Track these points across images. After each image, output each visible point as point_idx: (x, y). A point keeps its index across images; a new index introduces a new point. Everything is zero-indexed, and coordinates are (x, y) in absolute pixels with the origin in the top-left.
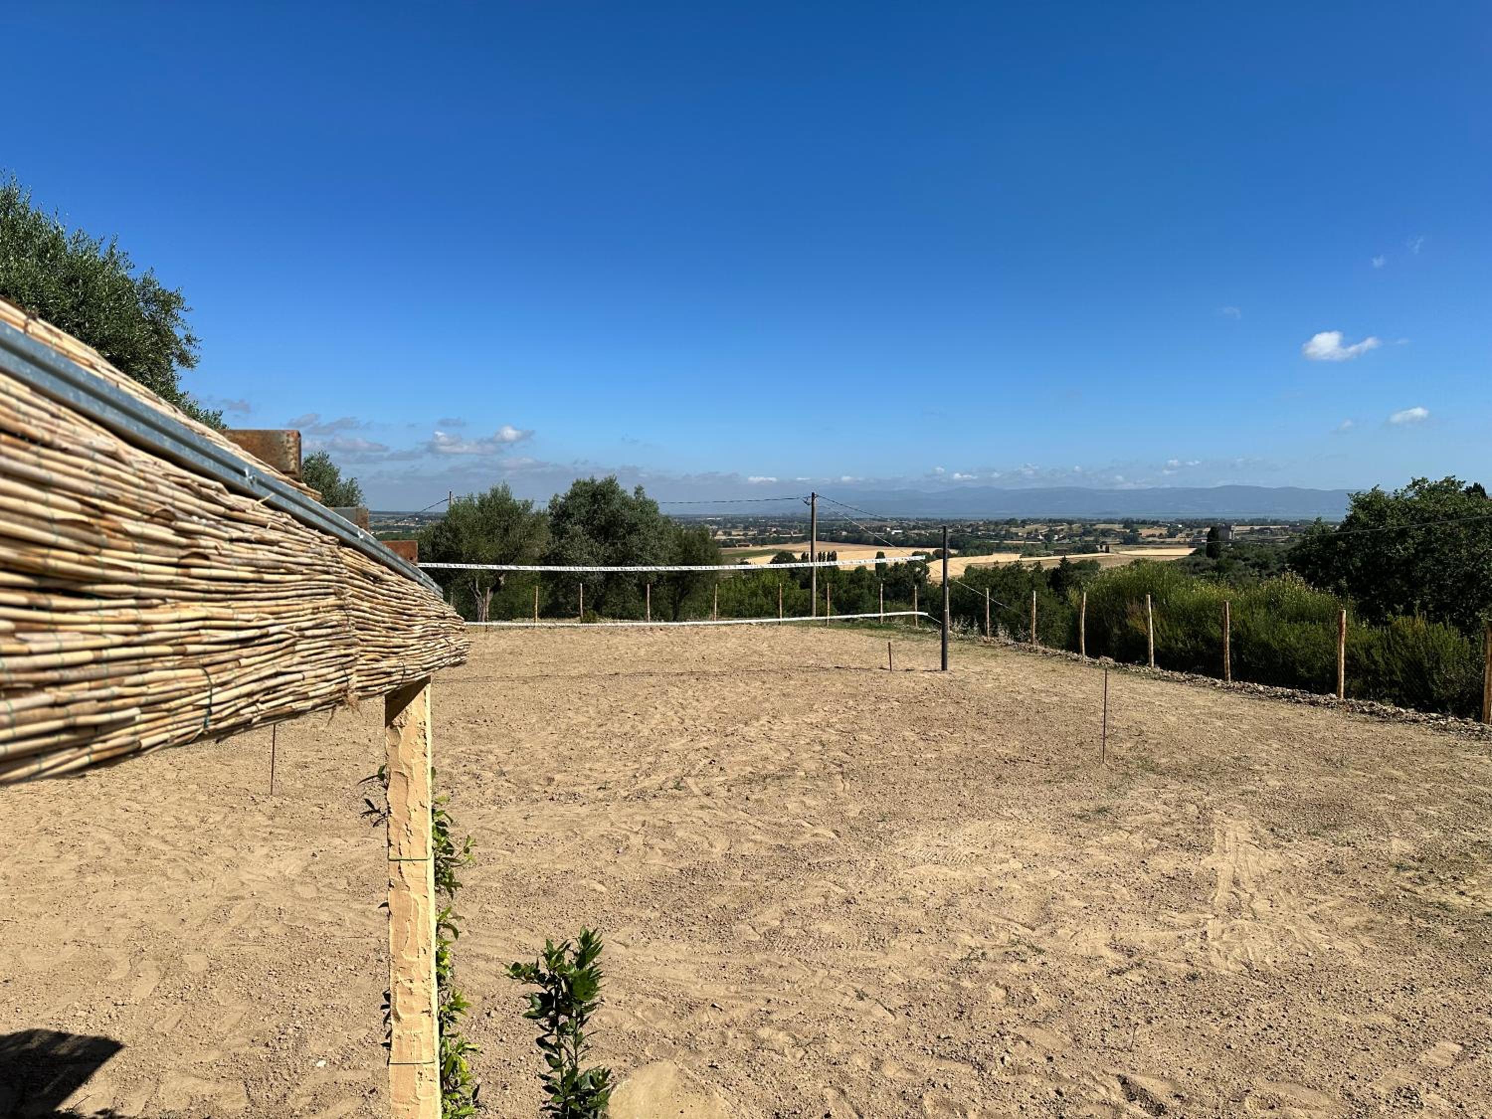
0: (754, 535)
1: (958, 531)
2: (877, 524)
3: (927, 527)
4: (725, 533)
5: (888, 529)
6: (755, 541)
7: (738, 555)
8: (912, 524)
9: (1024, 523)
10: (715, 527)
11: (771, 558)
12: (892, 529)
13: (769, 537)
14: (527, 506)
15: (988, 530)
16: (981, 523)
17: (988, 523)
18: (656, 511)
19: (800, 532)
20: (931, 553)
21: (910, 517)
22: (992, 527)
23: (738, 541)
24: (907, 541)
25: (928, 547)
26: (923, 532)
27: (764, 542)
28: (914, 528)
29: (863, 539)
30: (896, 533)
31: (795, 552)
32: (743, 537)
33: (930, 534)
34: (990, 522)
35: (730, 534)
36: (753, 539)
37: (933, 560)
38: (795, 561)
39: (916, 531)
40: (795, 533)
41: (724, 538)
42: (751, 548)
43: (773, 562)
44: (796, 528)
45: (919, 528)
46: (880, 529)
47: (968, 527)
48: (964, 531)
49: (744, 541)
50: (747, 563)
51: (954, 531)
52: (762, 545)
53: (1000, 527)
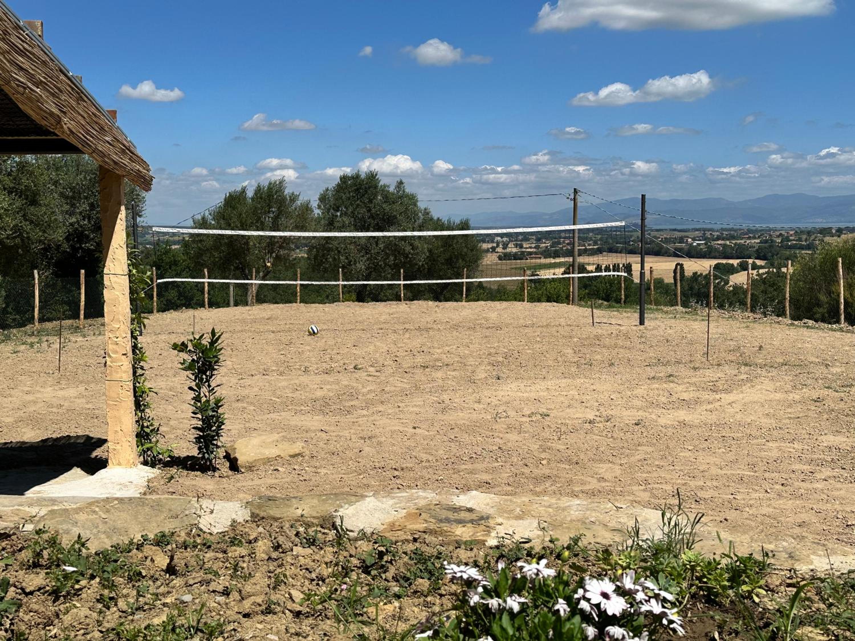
0: (547, 247)
1: (766, 242)
2: (678, 234)
3: (732, 237)
4: (516, 246)
5: (690, 240)
6: (547, 254)
7: (529, 268)
8: (716, 234)
9: (840, 231)
10: (505, 239)
11: (562, 270)
12: (694, 239)
13: (561, 249)
14: (294, 198)
15: (800, 240)
16: (791, 233)
17: (799, 233)
18: (415, 205)
19: (595, 243)
20: (736, 265)
21: (716, 227)
22: (804, 237)
23: (530, 253)
24: (710, 252)
25: (732, 258)
26: (728, 243)
27: (556, 255)
28: (718, 239)
29: (663, 251)
30: (699, 245)
31: (589, 264)
32: (534, 250)
33: (735, 244)
34: (802, 232)
35: (521, 247)
36: (545, 251)
37: (738, 272)
38: (589, 272)
39: (720, 242)
40: (589, 245)
41: (514, 250)
42: (543, 261)
43: (565, 273)
44: (591, 239)
45: (723, 239)
46: (681, 240)
47: (778, 236)
48: (772, 241)
49: (536, 253)
50: (538, 275)
51: (761, 242)
52: (554, 258)
53: (813, 237)
